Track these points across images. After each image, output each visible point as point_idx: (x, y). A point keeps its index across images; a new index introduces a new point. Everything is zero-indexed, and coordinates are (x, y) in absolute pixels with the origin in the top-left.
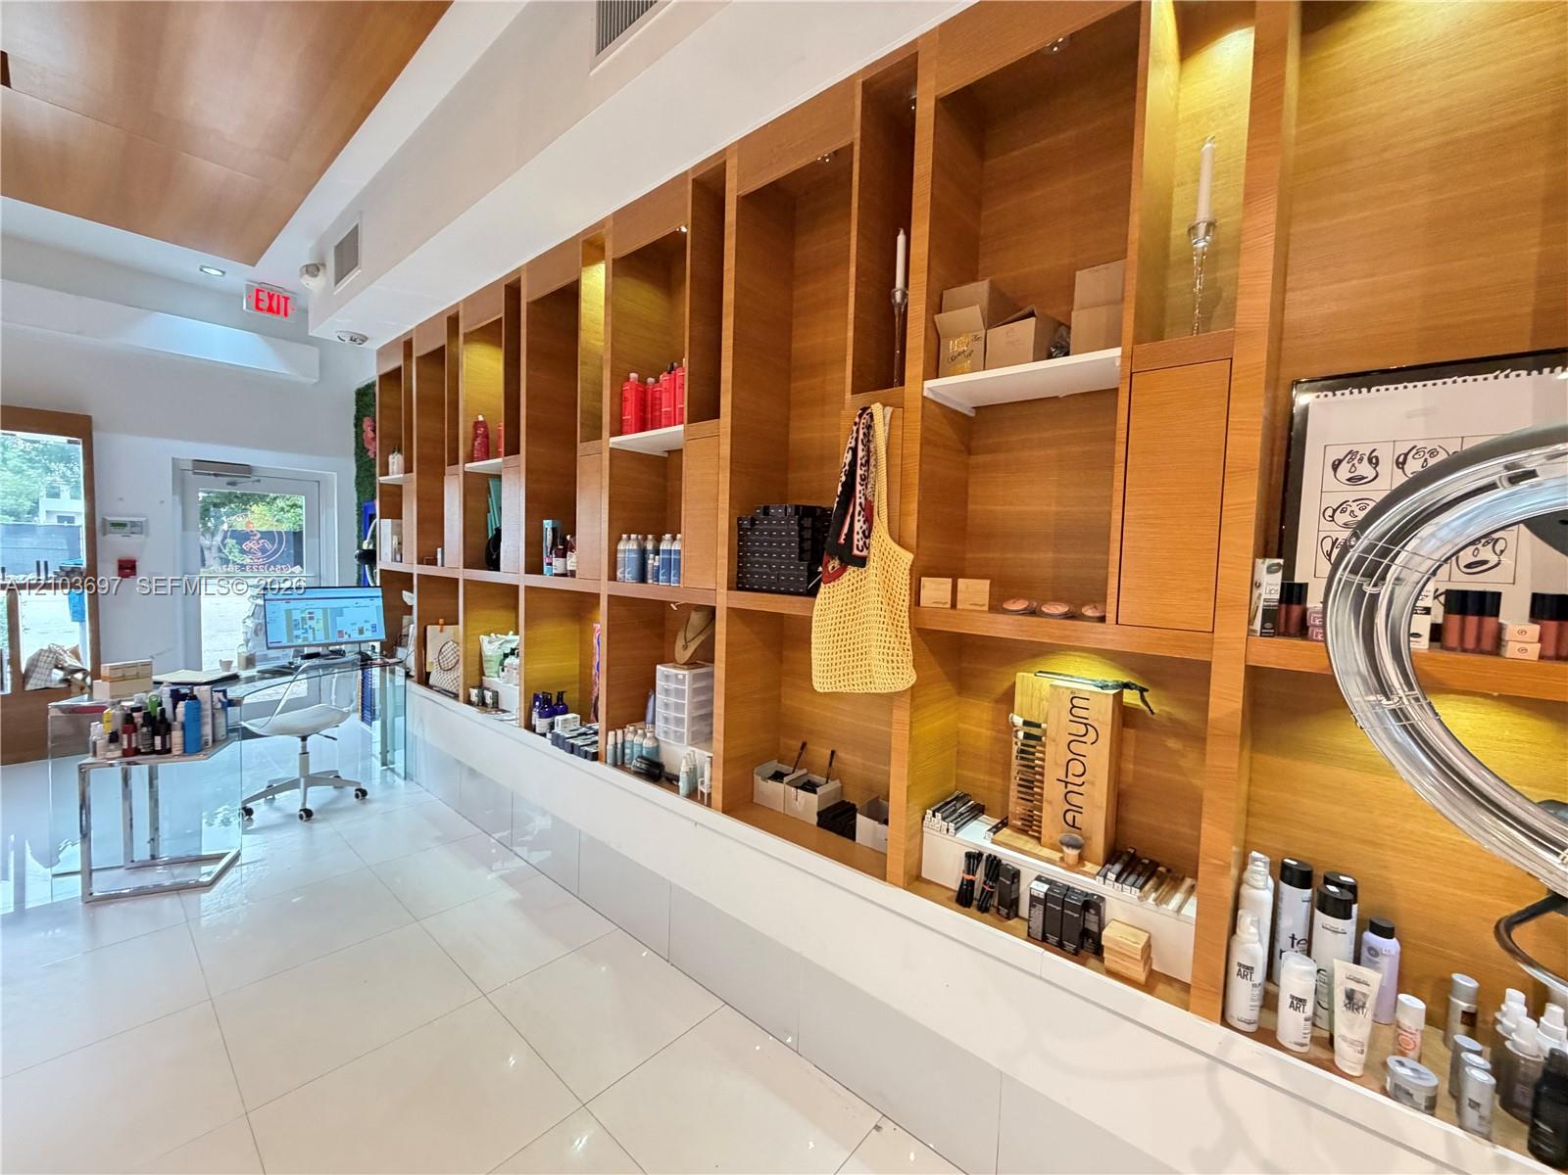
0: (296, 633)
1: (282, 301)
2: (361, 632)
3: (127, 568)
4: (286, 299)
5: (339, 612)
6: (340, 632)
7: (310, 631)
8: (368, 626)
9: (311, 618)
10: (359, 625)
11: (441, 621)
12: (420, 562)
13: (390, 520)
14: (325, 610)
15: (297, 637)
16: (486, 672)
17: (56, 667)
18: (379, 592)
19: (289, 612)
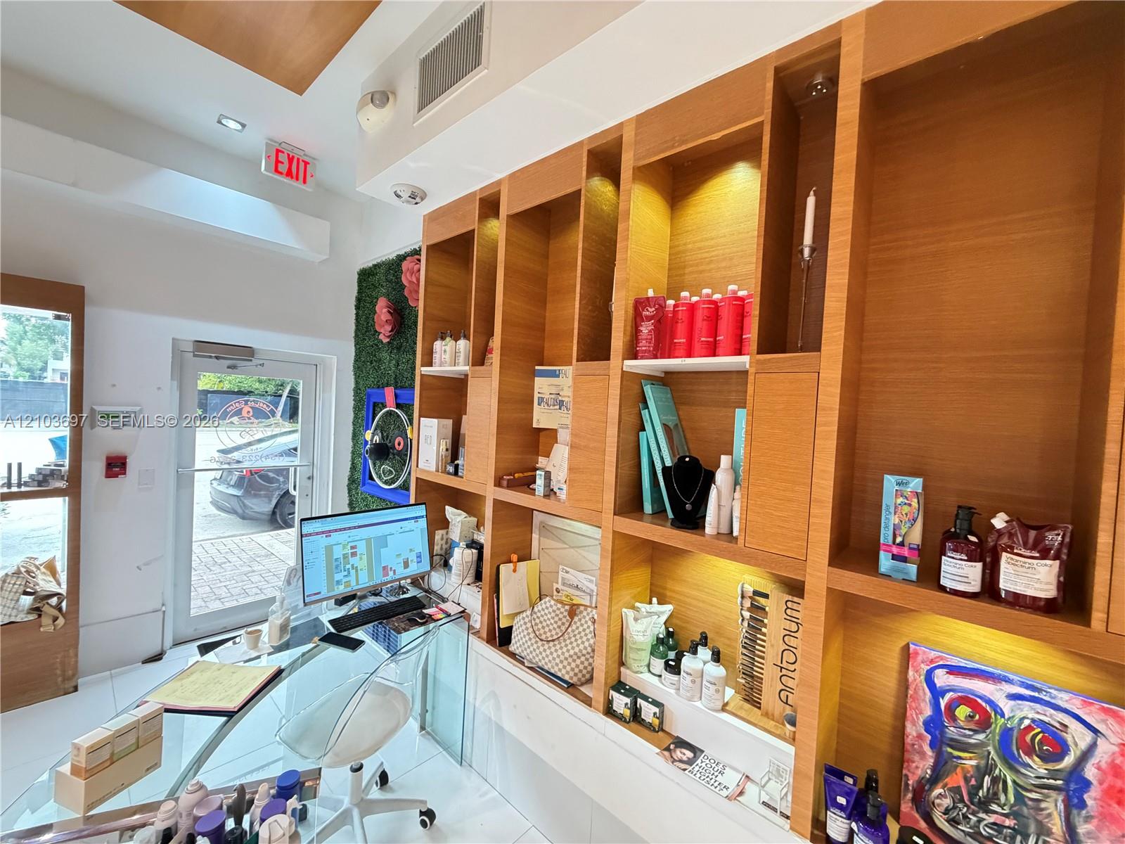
0: (338, 577)
1: (302, 164)
2: (406, 565)
3: (116, 466)
4: (306, 163)
5: (383, 541)
6: (385, 568)
7: (353, 572)
8: (413, 557)
9: (354, 554)
10: (404, 557)
11: (514, 557)
12: (498, 483)
13: (435, 421)
14: (368, 541)
15: (338, 582)
16: (630, 661)
17: (25, 593)
18: (421, 511)
19: (329, 549)
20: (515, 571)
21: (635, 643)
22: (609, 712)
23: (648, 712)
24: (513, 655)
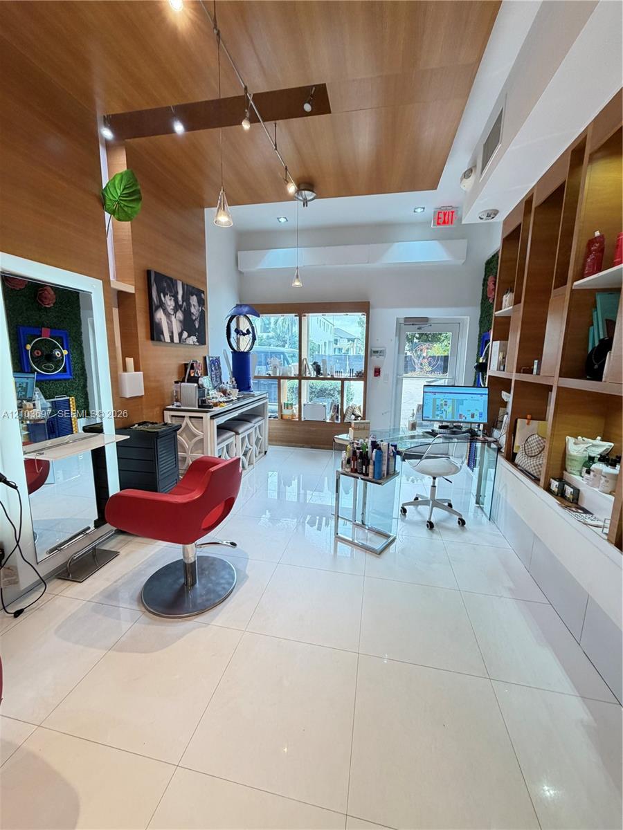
0: (437, 413)
1: (451, 214)
2: (473, 416)
3: (377, 372)
4: (453, 212)
5: (461, 402)
6: (460, 415)
7: (445, 413)
8: (477, 414)
9: (446, 405)
10: (472, 412)
11: (529, 417)
12: (518, 371)
13: (499, 342)
14: (453, 400)
15: (437, 415)
16: (569, 469)
17: (353, 414)
18: (486, 391)
19: (434, 400)
20: (528, 424)
21: (571, 455)
22: (548, 489)
23: (569, 490)
24: (516, 466)
